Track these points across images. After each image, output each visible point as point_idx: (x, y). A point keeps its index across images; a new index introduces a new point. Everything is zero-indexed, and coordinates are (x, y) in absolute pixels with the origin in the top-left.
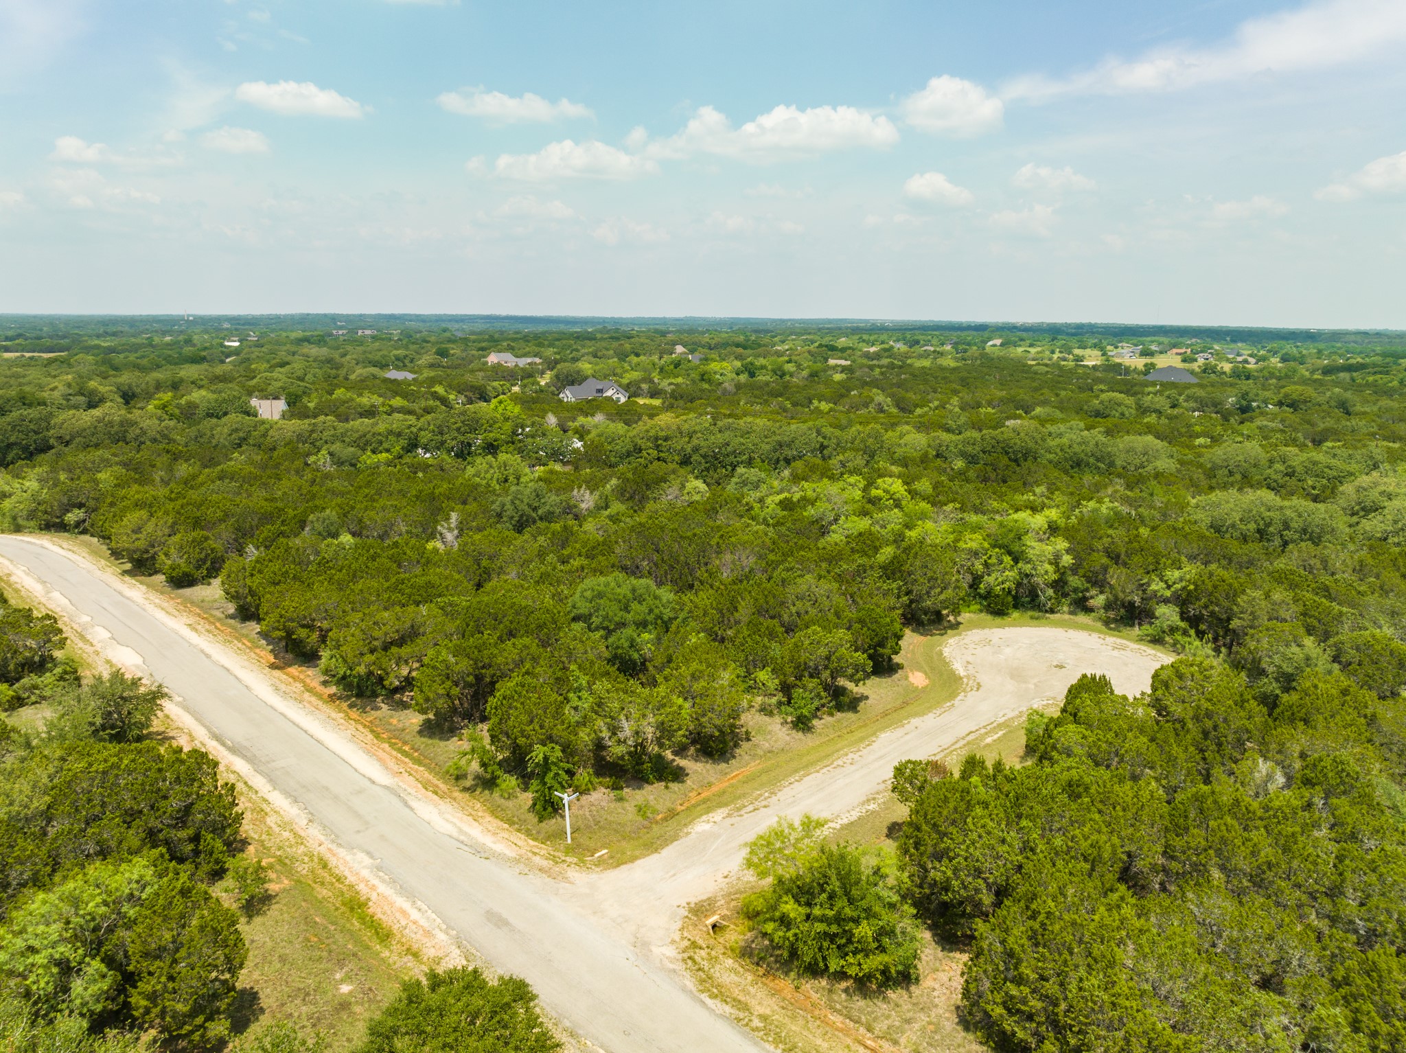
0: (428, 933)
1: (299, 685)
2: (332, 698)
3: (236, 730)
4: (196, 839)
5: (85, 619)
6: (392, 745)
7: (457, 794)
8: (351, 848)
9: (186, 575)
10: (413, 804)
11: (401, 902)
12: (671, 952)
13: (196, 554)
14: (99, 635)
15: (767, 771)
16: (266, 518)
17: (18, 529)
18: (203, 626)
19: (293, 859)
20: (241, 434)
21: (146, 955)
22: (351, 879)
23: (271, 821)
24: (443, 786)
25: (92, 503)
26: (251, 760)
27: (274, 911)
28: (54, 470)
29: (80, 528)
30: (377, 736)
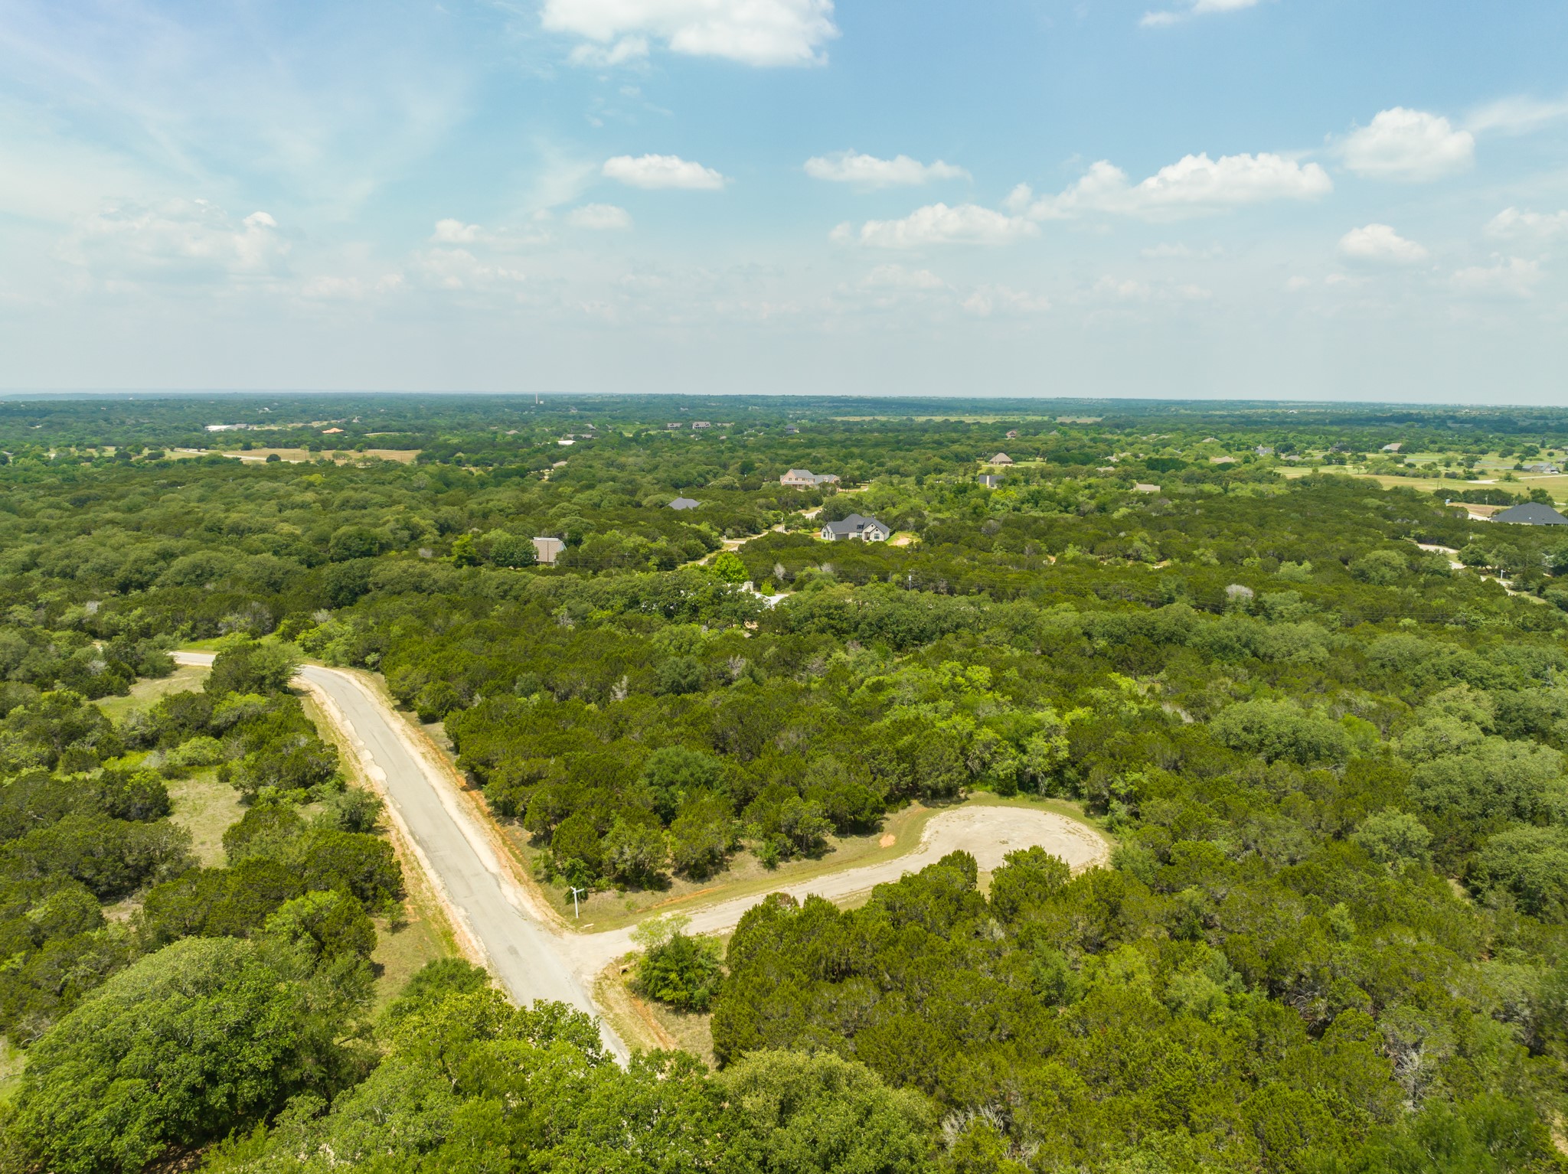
0: (477, 953)
1: (474, 804)
2: (490, 814)
3: (424, 829)
4: (375, 888)
5: (361, 743)
6: (510, 849)
7: (532, 883)
8: (458, 905)
9: (430, 715)
10: (503, 885)
11: (471, 936)
12: (591, 978)
13: (440, 698)
14: (366, 756)
15: (724, 892)
16: (492, 673)
17: (336, 665)
18: (432, 754)
19: (427, 907)
20: (506, 587)
21: (330, 935)
22: (452, 921)
23: (423, 886)
24: (526, 877)
25: (384, 649)
26: (426, 849)
27: (406, 932)
28: (365, 617)
29: (375, 667)
30: (504, 843)
